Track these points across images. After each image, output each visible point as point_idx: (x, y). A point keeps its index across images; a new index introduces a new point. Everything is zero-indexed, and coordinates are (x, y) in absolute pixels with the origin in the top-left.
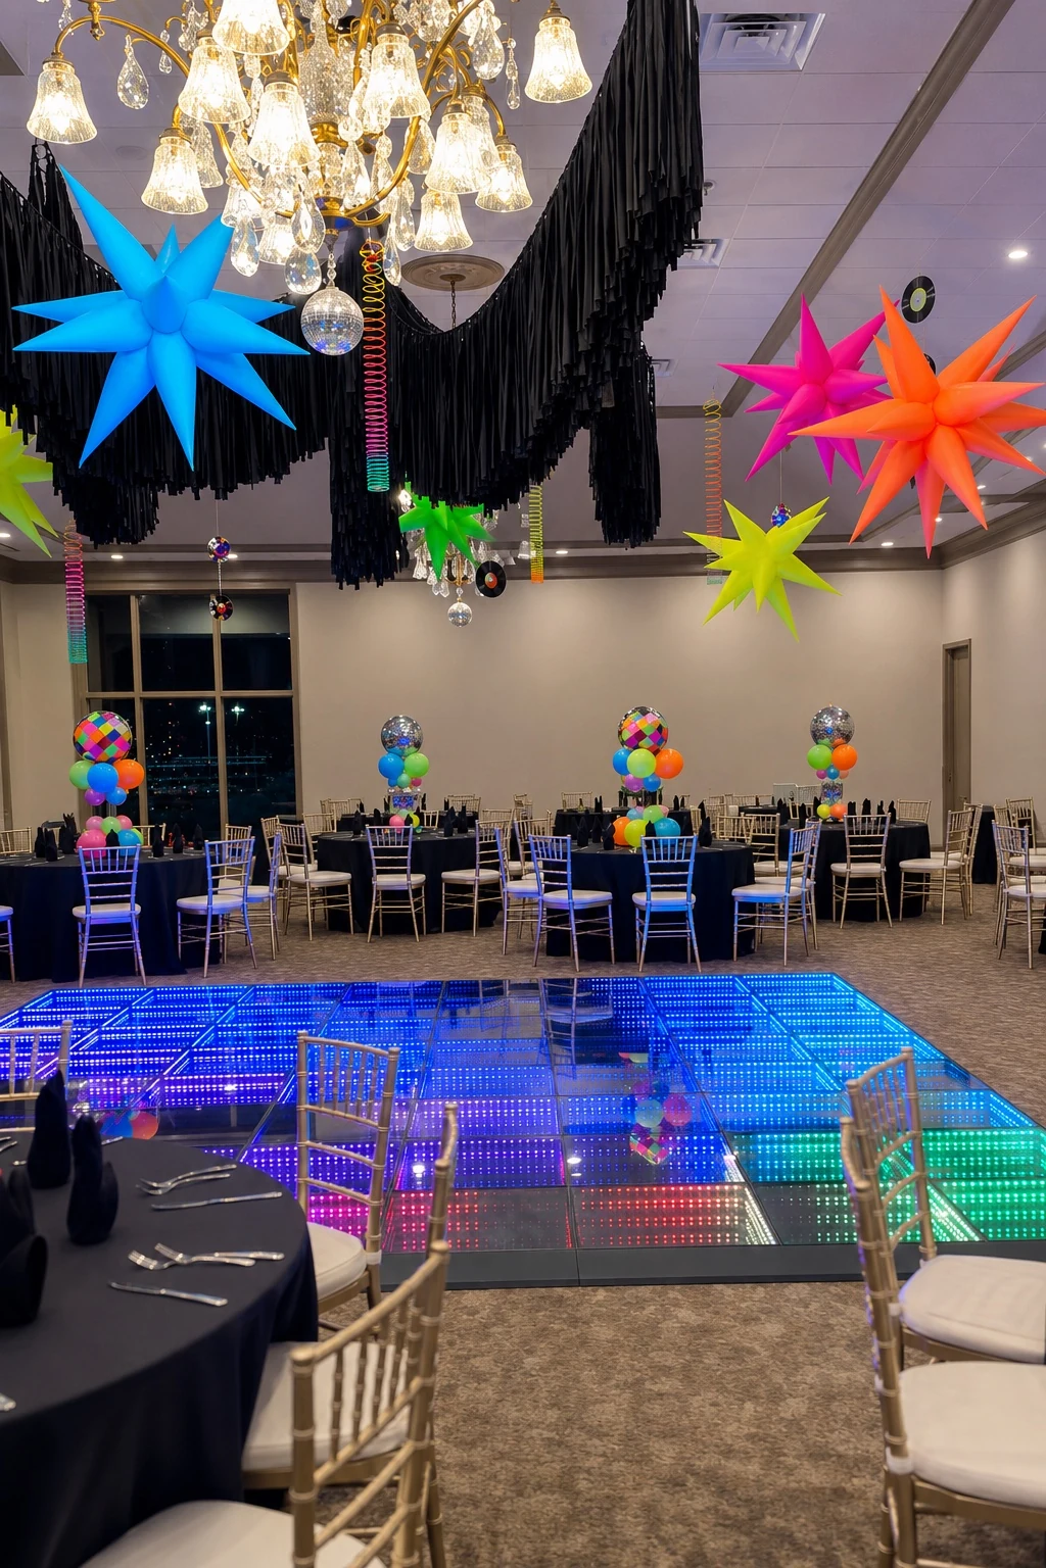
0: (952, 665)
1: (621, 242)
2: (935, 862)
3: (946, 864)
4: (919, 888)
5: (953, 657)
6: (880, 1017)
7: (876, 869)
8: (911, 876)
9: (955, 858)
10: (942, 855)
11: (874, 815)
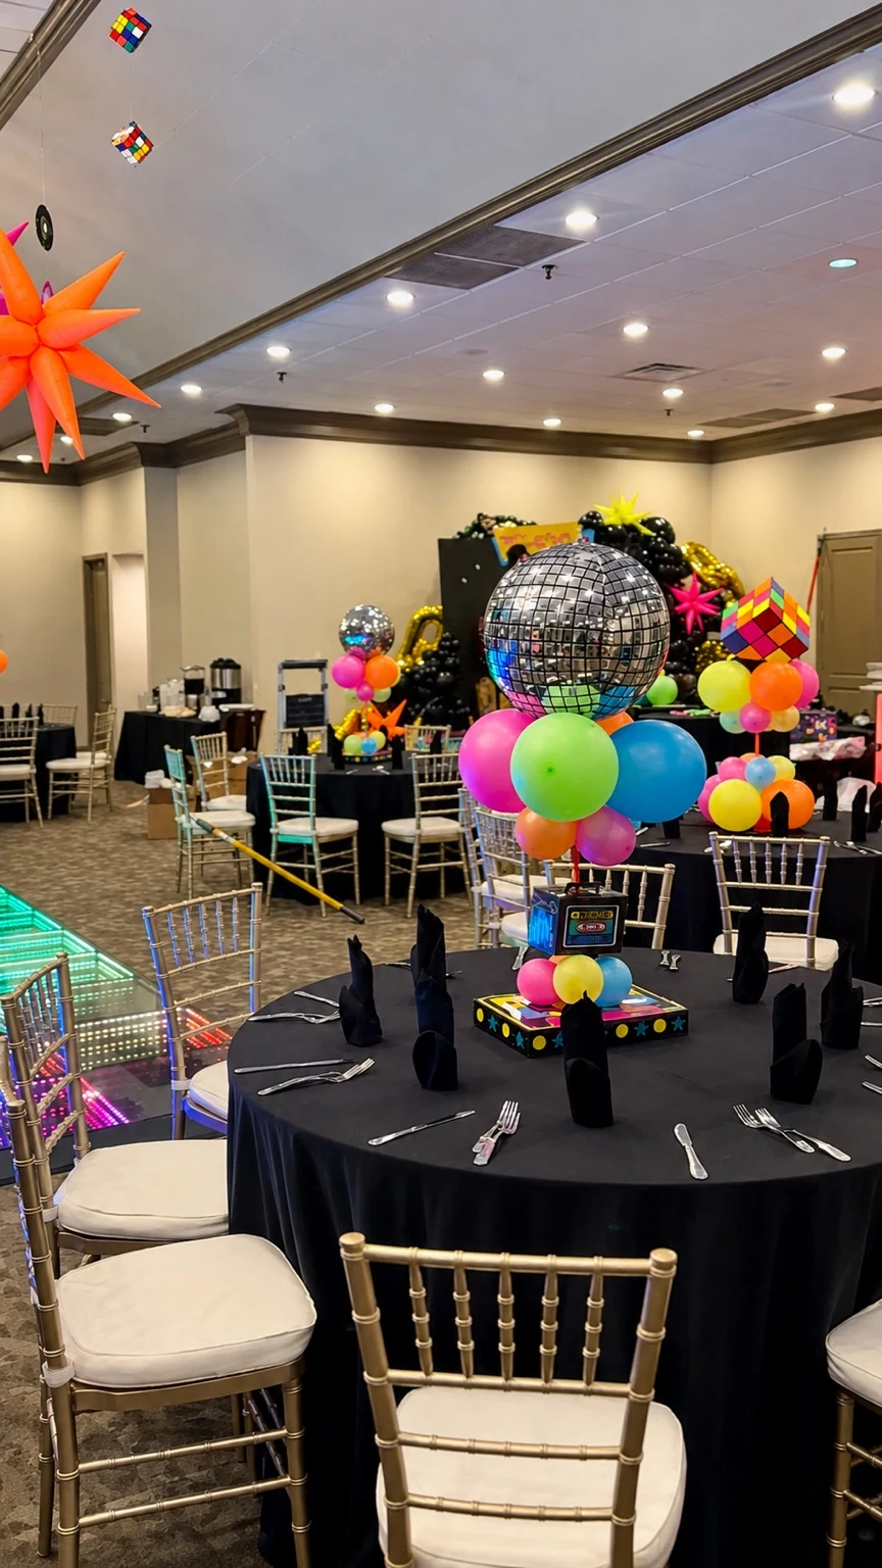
0: (92, 574)
2: (82, 762)
3: (93, 763)
4: (67, 787)
5: (92, 568)
6: (33, 916)
7: (24, 770)
8: (61, 775)
9: (102, 758)
10: (89, 754)
11: (22, 718)
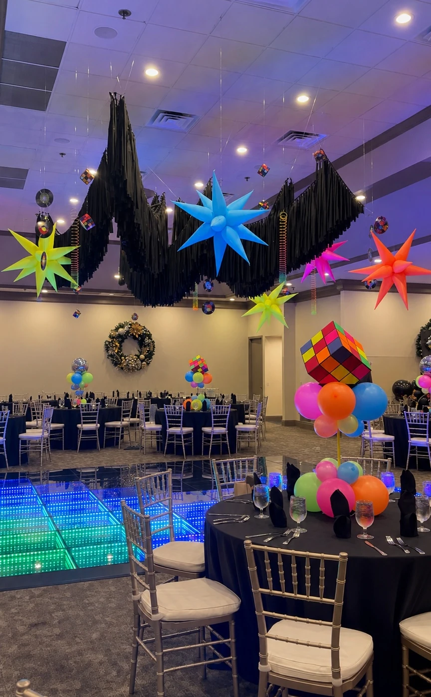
1: (330, 226)
